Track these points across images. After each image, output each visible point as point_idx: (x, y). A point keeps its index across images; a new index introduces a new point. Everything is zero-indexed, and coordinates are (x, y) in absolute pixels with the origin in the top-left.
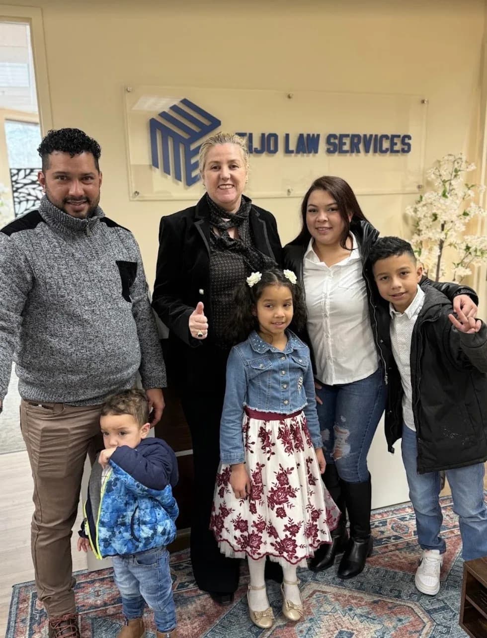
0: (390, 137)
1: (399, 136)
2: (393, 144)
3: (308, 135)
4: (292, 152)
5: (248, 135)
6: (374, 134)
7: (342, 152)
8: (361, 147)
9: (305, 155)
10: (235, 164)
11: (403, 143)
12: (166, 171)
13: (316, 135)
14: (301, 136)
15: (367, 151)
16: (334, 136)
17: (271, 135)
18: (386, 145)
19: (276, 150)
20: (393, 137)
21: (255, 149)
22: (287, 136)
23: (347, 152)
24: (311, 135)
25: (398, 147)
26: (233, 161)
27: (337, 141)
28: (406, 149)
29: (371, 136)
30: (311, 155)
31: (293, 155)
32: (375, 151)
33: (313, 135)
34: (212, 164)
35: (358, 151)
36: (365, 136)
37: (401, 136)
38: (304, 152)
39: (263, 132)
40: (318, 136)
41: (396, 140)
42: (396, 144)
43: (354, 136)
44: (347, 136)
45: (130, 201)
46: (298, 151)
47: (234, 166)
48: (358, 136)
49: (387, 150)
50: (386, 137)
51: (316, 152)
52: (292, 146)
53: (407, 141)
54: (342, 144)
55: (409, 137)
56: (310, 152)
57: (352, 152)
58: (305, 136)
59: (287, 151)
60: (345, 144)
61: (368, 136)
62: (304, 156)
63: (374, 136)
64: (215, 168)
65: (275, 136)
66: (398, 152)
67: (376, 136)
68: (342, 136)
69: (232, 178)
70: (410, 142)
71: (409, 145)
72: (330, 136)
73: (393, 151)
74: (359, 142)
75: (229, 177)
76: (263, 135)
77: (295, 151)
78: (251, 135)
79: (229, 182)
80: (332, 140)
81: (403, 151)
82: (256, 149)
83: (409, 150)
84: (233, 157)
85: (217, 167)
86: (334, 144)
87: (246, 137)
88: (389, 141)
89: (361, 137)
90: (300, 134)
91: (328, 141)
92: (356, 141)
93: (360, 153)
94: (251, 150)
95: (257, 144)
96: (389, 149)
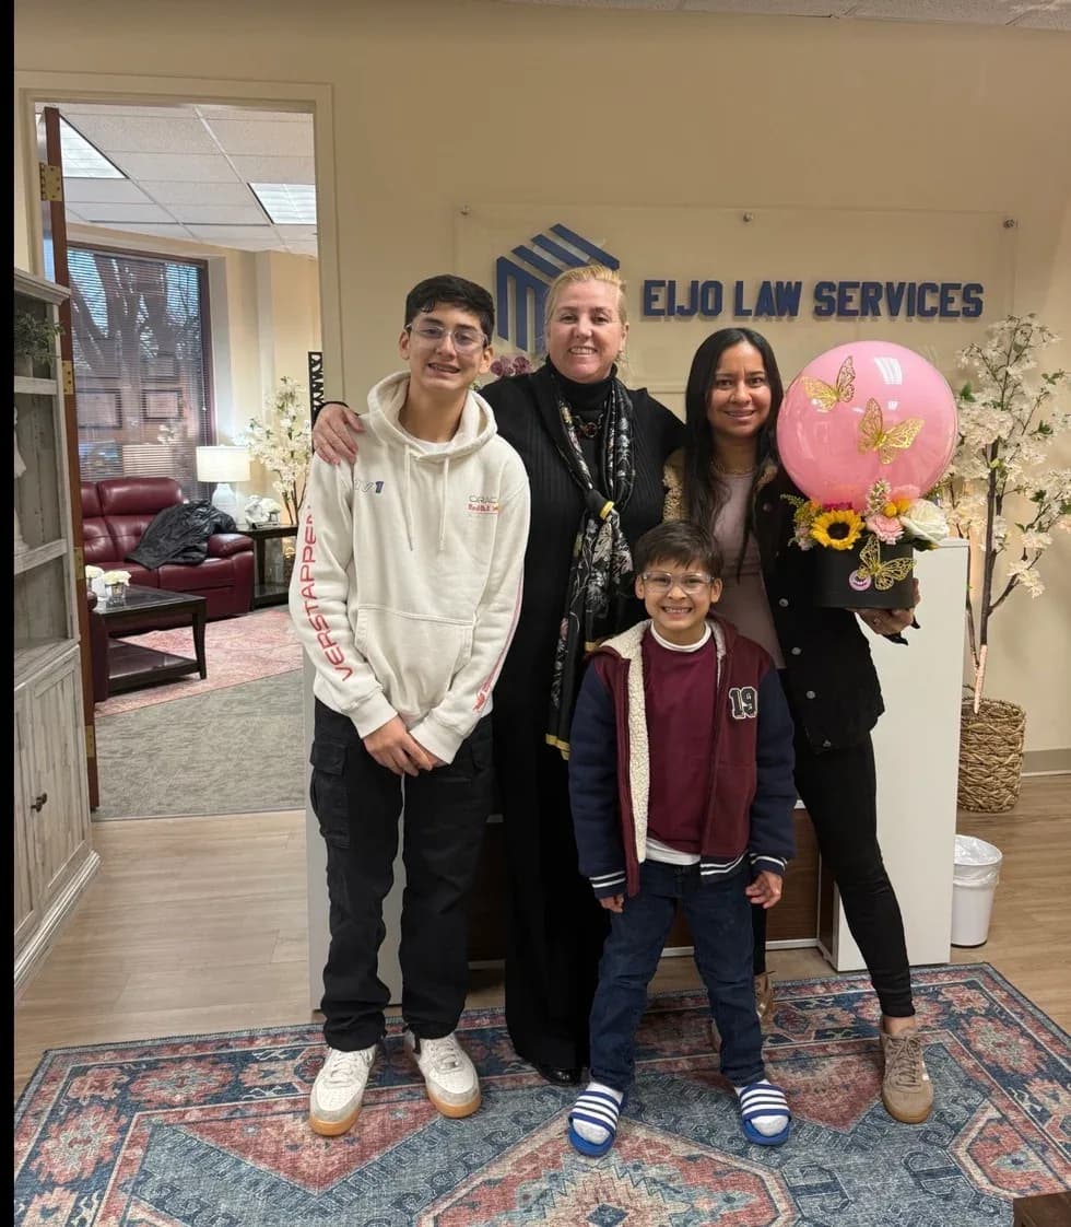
0: (940, 286)
1: (957, 287)
2: (945, 300)
3: (779, 284)
4: (748, 313)
5: (666, 283)
6: (908, 282)
7: (845, 313)
8: (883, 305)
9: (774, 318)
10: (602, 316)
11: (966, 298)
12: (521, 342)
13: (793, 284)
14: (766, 285)
15: (894, 312)
16: (830, 286)
17: (708, 284)
18: (931, 301)
19: (716, 310)
20: (946, 287)
21: (679, 307)
22: (740, 285)
23: (854, 313)
24: (785, 283)
25: (956, 305)
26: (599, 310)
27: (835, 295)
28: (972, 310)
29: (902, 285)
30: (785, 318)
31: (750, 317)
32: (910, 313)
33: (789, 283)
34: (563, 312)
35: (877, 313)
36: (890, 285)
37: (962, 286)
38: (771, 313)
39: (695, 279)
40: (799, 284)
41: (951, 293)
42: (952, 300)
43: (867, 286)
44: (855, 285)
46: (759, 313)
47: (601, 320)
48: (877, 286)
49: (933, 311)
50: (932, 287)
51: (794, 313)
52: (749, 302)
53: (973, 295)
54: (844, 299)
55: (979, 289)
56: (781, 314)
57: (865, 313)
58: (773, 285)
59: (738, 311)
60: (850, 299)
61: (896, 286)
62: (771, 320)
63: (907, 287)
64: (568, 318)
65: (717, 286)
66: (956, 314)
67: (912, 285)
68: (845, 285)
69: (595, 336)
70: (980, 296)
71: (979, 304)
72: (821, 286)
73: (945, 313)
74: (877, 297)
75: (590, 334)
76: (695, 284)
77: (753, 313)
78: (672, 284)
79: (589, 343)
80: (825, 293)
81: (967, 313)
82: (681, 308)
83: (978, 312)
84: (600, 304)
85: (572, 316)
86: (830, 300)
87: (663, 289)
88: (938, 295)
89: (881, 286)
90: (765, 283)
91: (818, 295)
92: (871, 294)
93: (879, 315)
94: (671, 310)
95: (682, 299)
96: (936, 309)
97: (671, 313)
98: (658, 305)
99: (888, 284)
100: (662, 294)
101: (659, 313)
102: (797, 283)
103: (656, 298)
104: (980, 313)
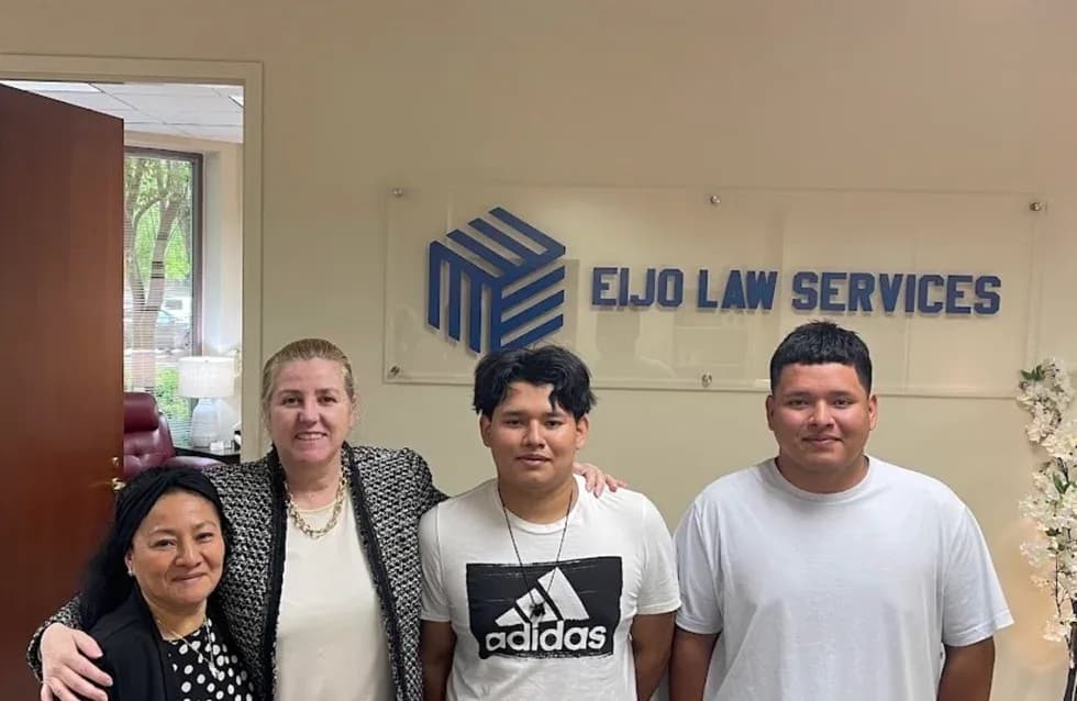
0: (945, 278)
1: (968, 279)
2: (953, 294)
3: (751, 274)
4: (714, 304)
5: (619, 271)
6: (906, 273)
7: (829, 307)
8: (875, 299)
9: (743, 310)
11: (979, 291)
12: (454, 333)
13: (767, 275)
14: (735, 274)
15: (889, 307)
16: (812, 277)
17: (666, 273)
18: (935, 295)
19: (677, 301)
20: (953, 279)
21: (632, 297)
22: (704, 275)
24: (757, 274)
25: (969, 298)
28: (987, 304)
29: (898, 277)
30: (755, 312)
31: (717, 310)
32: (908, 309)
33: (762, 273)
35: (867, 308)
36: (884, 277)
37: (975, 279)
38: (741, 306)
39: (651, 267)
40: (774, 275)
41: (960, 287)
42: (962, 295)
43: (855, 277)
44: (842, 276)
45: (384, 382)
46: (726, 305)
48: (868, 278)
49: (937, 307)
50: (937, 280)
51: (768, 306)
52: (716, 289)
53: (988, 288)
54: (828, 291)
55: (996, 282)
56: (753, 306)
57: (853, 309)
58: (743, 275)
59: (704, 303)
60: (835, 292)
61: (891, 277)
62: (740, 313)
63: (905, 278)
65: (678, 275)
66: (967, 310)
67: (911, 278)
68: (828, 277)
70: (997, 290)
71: (995, 299)
72: (801, 277)
73: (953, 310)
74: (870, 289)
76: (651, 272)
77: (720, 305)
78: (625, 272)
80: (805, 285)
81: (980, 309)
82: (635, 300)
83: (994, 308)
86: (811, 293)
87: (615, 276)
88: (944, 288)
89: (873, 278)
90: (733, 271)
91: (797, 287)
92: (861, 287)
93: (871, 310)
94: (624, 300)
95: (637, 288)
96: (941, 303)
97: (623, 302)
98: (607, 295)
99: (881, 275)
100: (613, 283)
101: (610, 303)
102: (771, 273)
103: (606, 287)
104: (997, 309)
